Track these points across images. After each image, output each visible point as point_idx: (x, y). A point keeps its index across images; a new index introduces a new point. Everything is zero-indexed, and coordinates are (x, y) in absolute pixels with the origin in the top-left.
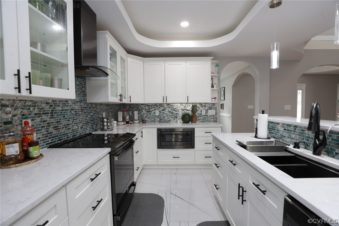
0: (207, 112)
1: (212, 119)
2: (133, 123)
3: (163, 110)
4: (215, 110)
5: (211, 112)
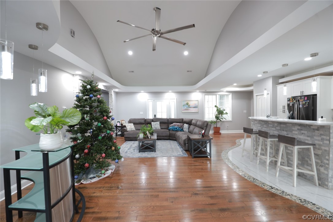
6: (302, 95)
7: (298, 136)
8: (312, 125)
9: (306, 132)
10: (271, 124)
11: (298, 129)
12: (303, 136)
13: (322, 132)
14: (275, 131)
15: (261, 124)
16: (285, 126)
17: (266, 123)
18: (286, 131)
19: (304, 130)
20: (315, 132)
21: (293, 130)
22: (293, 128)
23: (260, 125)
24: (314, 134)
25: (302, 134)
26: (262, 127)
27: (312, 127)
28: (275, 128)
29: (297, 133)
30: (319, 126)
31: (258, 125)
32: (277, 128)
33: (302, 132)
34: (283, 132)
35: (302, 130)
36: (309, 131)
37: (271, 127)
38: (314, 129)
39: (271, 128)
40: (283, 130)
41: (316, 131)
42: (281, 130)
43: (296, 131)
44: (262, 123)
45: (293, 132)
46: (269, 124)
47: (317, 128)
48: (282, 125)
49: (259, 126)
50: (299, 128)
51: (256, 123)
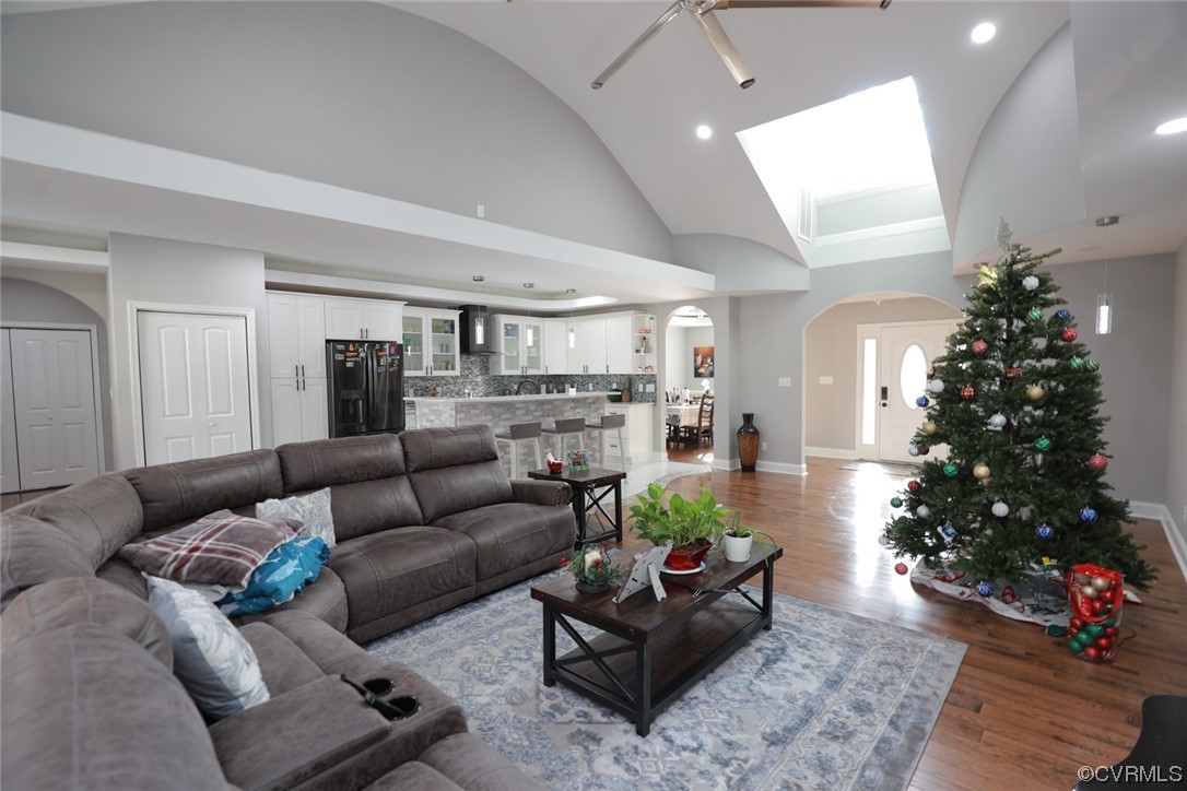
0: (644, 388)
1: (652, 399)
4: (654, 385)
5: (650, 388)
6: (363, 339)
10: (521, 408)
16: (550, 406)
17: (508, 410)
22: (565, 408)
23: (490, 417)
27: (589, 401)
28: (532, 414)
30: (595, 398)
31: (482, 418)
32: (535, 414)
35: (576, 408)
44: (496, 410)
46: (517, 409)
48: (546, 407)
50: (573, 405)
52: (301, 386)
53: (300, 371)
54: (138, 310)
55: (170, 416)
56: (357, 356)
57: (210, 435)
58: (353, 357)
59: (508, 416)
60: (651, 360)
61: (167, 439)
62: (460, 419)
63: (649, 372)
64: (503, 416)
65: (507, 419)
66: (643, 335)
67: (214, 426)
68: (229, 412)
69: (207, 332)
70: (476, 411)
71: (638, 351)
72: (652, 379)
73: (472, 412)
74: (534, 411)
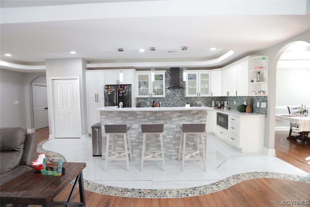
0: (260, 105)
1: (264, 112)
2: (223, 108)
3: (238, 101)
4: (266, 103)
5: (264, 105)
6: (118, 84)
7: (178, 122)
8: (192, 111)
9: (186, 118)
10: (140, 115)
11: (178, 116)
12: (184, 122)
13: (200, 116)
14: (148, 122)
15: (122, 116)
16: (161, 114)
17: (132, 115)
18: (163, 120)
19: (185, 116)
20: (194, 116)
21: (172, 118)
22: (172, 116)
23: (120, 118)
24: (194, 118)
25: (183, 119)
26: (124, 120)
27: (192, 112)
28: (148, 118)
29: (177, 119)
30: (198, 111)
31: (116, 118)
32: (150, 118)
33: (182, 118)
34: (159, 121)
35: (181, 116)
36: (189, 116)
37: (141, 118)
38: (193, 114)
39: (140, 120)
40: (160, 120)
41: (196, 115)
42: (156, 120)
43: (176, 118)
44: (124, 115)
45: (173, 119)
46: (138, 115)
47: (196, 113)
48: (157, 115)
49: (118, 120)
51: (112, 117)
52: (97, 101)
53: (97, 96)
54: (53, 80)
55: (59, 109)
56: (112, 90)
57: (69, 115)
58: (110, 91)
59: (132, 118)
60: (264, 86)
61: (59, 115)
62: (103, 118)
63: (262, 94)
64: (128, 118)
65: (131, 120)
66: (258, 70)
67: (70, 112)
68: (74, 109)
69: (68, 84)
70: (112, 115)
71: (253, 81)
72: (264, 99)
73: (110, 115)
74: (149, 116)
